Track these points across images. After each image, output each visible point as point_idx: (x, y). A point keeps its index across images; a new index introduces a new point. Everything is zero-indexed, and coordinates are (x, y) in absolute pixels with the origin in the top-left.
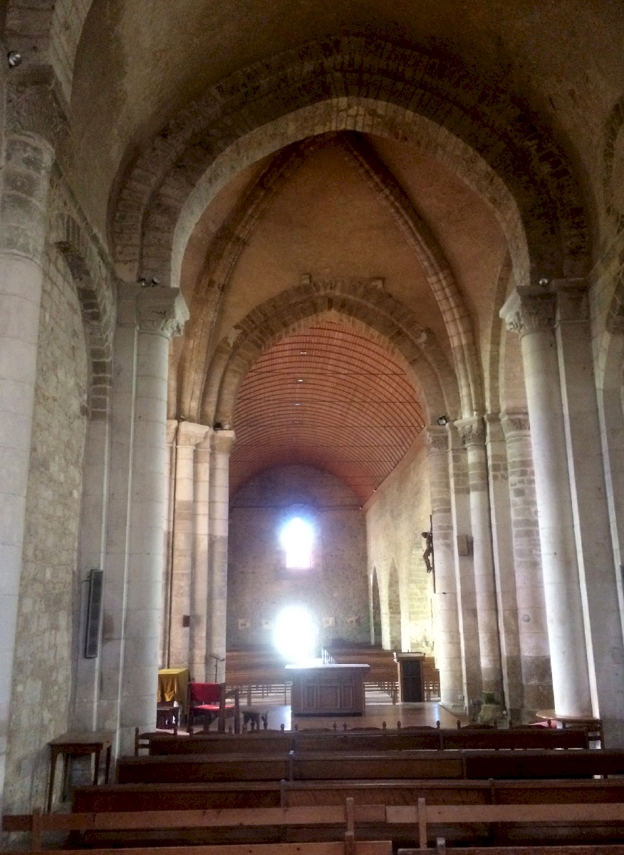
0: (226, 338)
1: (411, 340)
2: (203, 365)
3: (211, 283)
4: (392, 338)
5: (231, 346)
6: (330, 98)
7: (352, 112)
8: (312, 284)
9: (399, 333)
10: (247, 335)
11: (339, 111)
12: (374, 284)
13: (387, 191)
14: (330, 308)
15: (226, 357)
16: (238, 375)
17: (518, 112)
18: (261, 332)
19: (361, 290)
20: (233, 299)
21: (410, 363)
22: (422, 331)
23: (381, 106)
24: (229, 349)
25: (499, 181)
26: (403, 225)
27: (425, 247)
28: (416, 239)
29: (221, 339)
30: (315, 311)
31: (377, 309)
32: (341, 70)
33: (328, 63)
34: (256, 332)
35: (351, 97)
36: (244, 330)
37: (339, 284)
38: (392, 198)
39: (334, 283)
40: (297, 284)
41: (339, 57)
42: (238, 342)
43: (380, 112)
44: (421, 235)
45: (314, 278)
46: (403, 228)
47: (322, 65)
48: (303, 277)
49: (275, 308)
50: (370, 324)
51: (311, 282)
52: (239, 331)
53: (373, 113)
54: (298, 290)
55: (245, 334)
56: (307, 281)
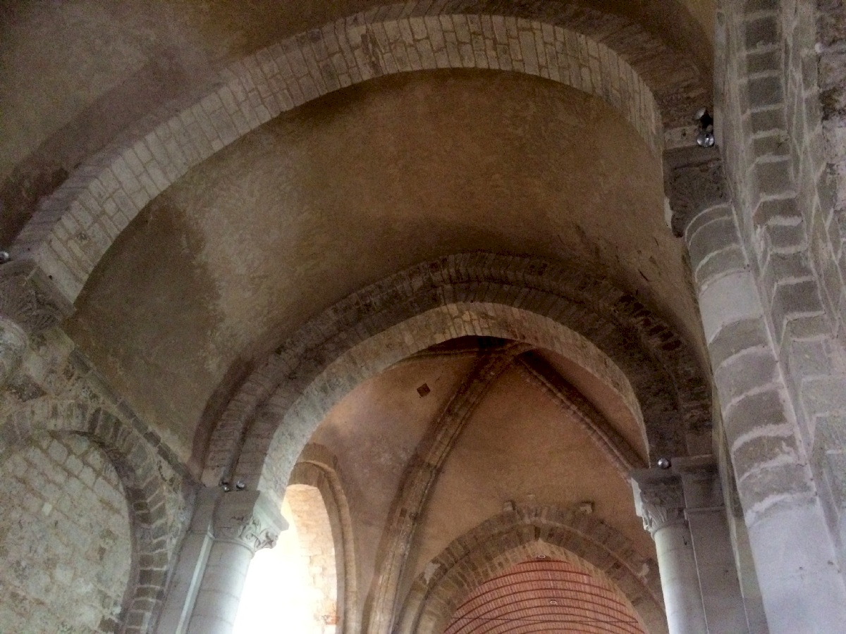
0: (423, 573)
1: (631, 574)
2: (391, 604)
3: (403, 513)
4: (609, 573)
5: (428, 582)
6: (438, 306)
7: (466, 317)
8: (516, 511)
9: (617, 565)
10: (446, 571)
11: (453, 319)
12: (582, 509)
13: (574, 408)
14: (537, 537)
15: (421, 595)
16: (435, 619)
17: (622, 294)
18: (463, 568)
19: (569, 516)
20: (431, 530)
21: (633, 602)
22: (643, 562)
23: (490, 307)
24: (425, 586)
25: (610, 362)
26: (598, 441)
27: (625, 462)
28: (615, 456)
29: (417, 574)
30: (521, 542)
31: (588, 537)
32: (452, 282)
33: (436, 277)
34: (458, 568)
35: (459, 303)
36: (443, 565)
37: (545, 512)
38: (581, 414)
39: (539, 509)
40: (499, 512)
41: (445, 271)
42: (435, 578)
43: (491, 314)
44: (619, 450)
45: (518, 505)
46: (599, 444)
47: (430, 279)
48: (506, 504)
49: (477, 539)
50: (582, 555)
51: (514, 509)
52: (437, 566)
53: (485, 316)
54: (502, 518)
55: (444, 570)
56: (510, 509)
